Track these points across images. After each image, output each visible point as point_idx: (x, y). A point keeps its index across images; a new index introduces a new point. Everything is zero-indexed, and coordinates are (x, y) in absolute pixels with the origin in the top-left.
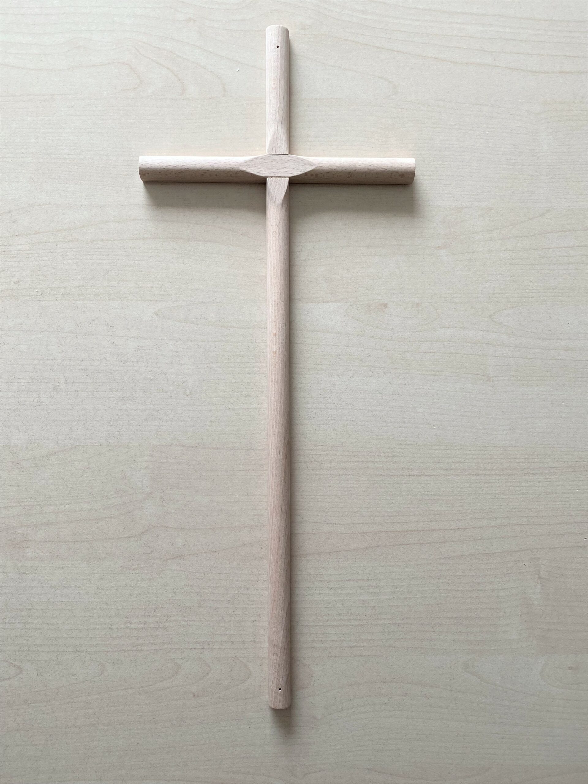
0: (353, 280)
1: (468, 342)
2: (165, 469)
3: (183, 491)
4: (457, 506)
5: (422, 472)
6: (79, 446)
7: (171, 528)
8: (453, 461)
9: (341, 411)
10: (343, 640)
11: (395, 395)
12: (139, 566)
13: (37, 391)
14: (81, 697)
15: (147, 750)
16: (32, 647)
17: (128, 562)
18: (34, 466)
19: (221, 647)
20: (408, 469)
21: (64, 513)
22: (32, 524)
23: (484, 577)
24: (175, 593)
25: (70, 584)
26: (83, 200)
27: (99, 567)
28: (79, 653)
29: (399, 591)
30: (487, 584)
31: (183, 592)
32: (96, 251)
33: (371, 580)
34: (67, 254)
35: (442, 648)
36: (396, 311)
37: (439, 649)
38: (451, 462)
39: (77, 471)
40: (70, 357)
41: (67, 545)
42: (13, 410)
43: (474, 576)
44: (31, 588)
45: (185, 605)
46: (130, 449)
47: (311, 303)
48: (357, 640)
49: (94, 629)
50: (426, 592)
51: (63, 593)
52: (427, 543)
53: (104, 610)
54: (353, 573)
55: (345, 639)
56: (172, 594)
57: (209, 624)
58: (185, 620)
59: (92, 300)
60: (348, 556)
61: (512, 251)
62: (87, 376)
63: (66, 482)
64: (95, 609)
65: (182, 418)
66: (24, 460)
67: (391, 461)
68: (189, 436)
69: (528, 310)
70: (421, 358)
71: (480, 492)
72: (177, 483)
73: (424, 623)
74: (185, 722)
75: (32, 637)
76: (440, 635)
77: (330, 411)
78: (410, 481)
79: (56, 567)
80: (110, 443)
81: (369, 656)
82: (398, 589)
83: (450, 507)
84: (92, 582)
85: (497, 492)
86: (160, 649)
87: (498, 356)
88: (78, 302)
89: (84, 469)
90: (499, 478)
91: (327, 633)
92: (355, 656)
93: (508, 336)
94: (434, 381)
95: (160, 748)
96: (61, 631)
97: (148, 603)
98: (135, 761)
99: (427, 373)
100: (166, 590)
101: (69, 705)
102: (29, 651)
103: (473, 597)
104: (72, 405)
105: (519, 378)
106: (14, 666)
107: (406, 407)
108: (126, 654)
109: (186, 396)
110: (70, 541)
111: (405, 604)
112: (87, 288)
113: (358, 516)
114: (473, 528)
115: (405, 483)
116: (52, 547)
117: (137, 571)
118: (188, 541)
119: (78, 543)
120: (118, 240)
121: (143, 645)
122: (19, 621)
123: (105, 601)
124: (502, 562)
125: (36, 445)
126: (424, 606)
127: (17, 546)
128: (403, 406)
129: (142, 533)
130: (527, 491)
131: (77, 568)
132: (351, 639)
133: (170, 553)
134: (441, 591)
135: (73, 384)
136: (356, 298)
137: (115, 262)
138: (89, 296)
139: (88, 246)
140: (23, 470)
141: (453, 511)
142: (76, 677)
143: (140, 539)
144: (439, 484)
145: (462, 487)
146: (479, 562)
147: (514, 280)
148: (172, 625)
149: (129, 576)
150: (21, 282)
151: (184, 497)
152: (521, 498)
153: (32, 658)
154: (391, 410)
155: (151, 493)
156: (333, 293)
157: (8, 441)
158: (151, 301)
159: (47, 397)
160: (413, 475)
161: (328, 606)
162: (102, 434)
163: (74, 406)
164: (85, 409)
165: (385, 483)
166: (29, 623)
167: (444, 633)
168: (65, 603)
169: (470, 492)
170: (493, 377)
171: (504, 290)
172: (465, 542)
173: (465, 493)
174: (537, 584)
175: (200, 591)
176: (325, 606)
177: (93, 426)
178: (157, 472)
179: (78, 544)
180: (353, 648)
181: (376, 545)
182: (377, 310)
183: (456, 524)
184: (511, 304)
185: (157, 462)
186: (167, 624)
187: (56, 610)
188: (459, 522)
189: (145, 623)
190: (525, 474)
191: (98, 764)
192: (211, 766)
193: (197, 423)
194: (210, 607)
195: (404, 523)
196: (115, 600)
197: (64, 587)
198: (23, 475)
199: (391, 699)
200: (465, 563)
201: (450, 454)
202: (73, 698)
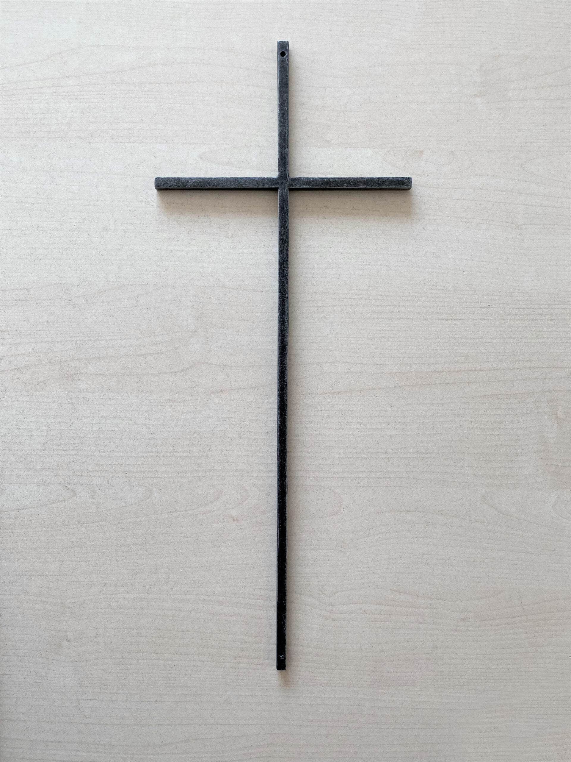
0: (391, 126)
1: (499, 191)
2: (208, 309)
3: (225, 330)
4: (482, 349)
5: (450, 316)
6: (128, 284)
7: (214, 364)
8: (481, 305)
9: (375, 256)
10: (371, 471)
11: (428, 241)
12: (185, 399)
13: (88, 231)
14: (130, 518)
15: (190, 568)
16: (85, 472)
17: (174, 395)
18: (85, 303)
19: (259, 475)
20: (438, 313)
21: (114, 348)
22: (84, 358)
23: (505, 416)
24: (217, 425)
25: (120, 415)
26: (131, 42)
27: (147, 399)
28: (128, 479)
29: (424, 427)
30: (507, 423)
31: (224, 423)
32: (144, 93)
33: (399, 416)
34: (116, 96)
35: (463, 481)
36: (432, 158)
37: (460, 482)
38: (479, 307)
39: (125, 309)
40: (119, 198)
41: (117, 378)
42: (66, 249)
43: (495, 415)
44: (83, 418)
45: (226, 436)
46: (176, 289)
47: (350, 148)
48: (383, 472)
49: (142, 457)
50: (450, 429)
51: (113, 423)
52: (452, 384)
53: (151, 439)
54: (382, 410)
55: (373, 470)
56: (215, 425)
57: (248, 454)
58: (226, 449)
59: (140, 143)
60: (378, 394)
61: (546, 100)
62: (134, 217)
63: (115, 319)
64: (143, 438)
65: (224, 260)
66: (76, 297)
67: (422, 306)
68: (231, 278)
69: (559, 160)
70: (455, 205)
71: (505, 336)
72: (219, 323)
73: (447, 457)
74: (225, 544)
75: (84, 463)
76: (461, 470)
77: (365, 256)
78: (439, 324)
79: (107, 399)
80: (156, 282)
81: (394, 487)
82: (423, 426)
83: (475, 349)
84: (141, 413)
85: (521, 336)
86: (203, 476)
87: (527, 205)
88: (126, 144)
89: (133, 307)
90: (523, 323)
91: (356, 464)
92: (381, 487)
93: (538, 185)
94: (465, 228)
95: (202, 567)
96: (112, 458)
97: (192, 433)
98: (179, 578)
99: (460, 220)
100: (209, 422)
101: (118, 526)
102: (82, 476)
103: (493, 435)
104: (121, 245)
105: (546, 226)
106: (68, 489)
107: (438, 253)
108: (172, 480)
109: (228, 239)
110: (121, 374)
111: (430, 440)
112: (135, 130)
113: (389, 358)
114: (496, 370)
115: (434, 327)
116: (103, 380)
117: (182, 404)
118: (230, 377)
119: (127, 376)
120: (165, 83)
121: (187, 472)
122: (72, 448)
123: (152, 431)
124: (523, 403)
125: (87, 283)
126: (448, 442)
127: (70, 378)
128: (436, 252)
129: (188, 368)
130: (549, 336)
131: (127, 400)
132: (378, 471)
133: (213, 388)
134: (463, 428)
135: (121, 224)
136: (394, 144)
137: (162, 106)
138: (137, 138)
139: (136, 89)
140: (75, 306)
141: (478, 353)
142: (125, 501)
143: (186, 374)
144: (465, 328)
145: (487, 331)
146: (501, 402)
147: (545, 130)
148: (214, 454)
149: (175, 409)
150: (72, 124)
151: (226, 336)
152: (542, 342)
153: (84, 482)
154: (423, 255)
155: (196, 331)
156: (371, 139)
157: (61, 279)
158: (196, 144)
159: (97, 236)
160: (441, 319)
161: (358, 440)
162: (150, 274)
163: (123, 246)
164: (133, 249)
165: (415, 327)
166: (81, 450)
167: (465, 467)
168: (115, 432)
169: (495, 336)
170: (522, 225)
171: (536, 139)
172: (488, 383)
173: (490, 336)
174: (554, 423)
175: (240, 423)
176: (355, 440)
177: (140, 266)
178: (200, 312)
179: (127, 378)
180: (380, 479)
181: (405, 385)
182: (413, 156)
183: (481, 366)
184: (542, 153)
185: (200, 302)
186: (210, 453)
187: (106, 438)
188: (484, 364)
189: (190, 452)
190: (548, 320)
191: (145, 579)
192: (248, 583)
193: (238, 266)
194: (250, 439)
195: (431, 364)
196: (162, 430)
197: (114, 417)
198: (75, 311)
199: (414, 527)
200: (487, 403)
201: (478, 299)
202: (122, 520)
